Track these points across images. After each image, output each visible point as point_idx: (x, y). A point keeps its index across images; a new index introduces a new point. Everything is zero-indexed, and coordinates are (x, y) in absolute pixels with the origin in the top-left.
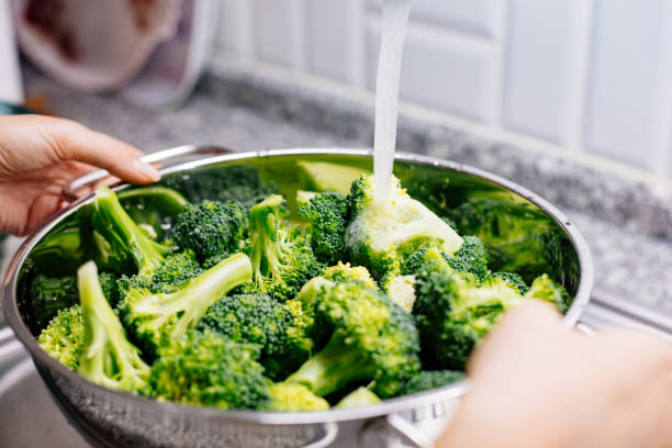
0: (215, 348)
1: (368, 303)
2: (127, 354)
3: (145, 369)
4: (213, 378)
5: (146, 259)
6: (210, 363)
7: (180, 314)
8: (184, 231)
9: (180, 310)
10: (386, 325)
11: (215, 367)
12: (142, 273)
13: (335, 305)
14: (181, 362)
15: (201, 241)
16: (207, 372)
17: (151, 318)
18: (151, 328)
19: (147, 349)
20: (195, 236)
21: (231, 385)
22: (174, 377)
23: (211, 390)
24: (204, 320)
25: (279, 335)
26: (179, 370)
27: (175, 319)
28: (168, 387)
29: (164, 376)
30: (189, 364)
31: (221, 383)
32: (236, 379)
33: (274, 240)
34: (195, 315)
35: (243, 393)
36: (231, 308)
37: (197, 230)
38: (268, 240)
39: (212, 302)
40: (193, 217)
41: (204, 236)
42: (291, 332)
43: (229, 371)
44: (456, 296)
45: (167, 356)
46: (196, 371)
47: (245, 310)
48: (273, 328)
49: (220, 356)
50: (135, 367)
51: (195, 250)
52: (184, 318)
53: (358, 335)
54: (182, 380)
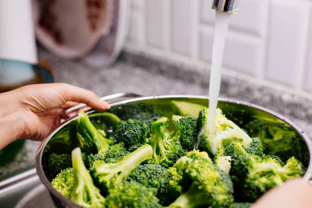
0: (136, 190)
1: (209, 169)
2: (94, 192)
3: (103, 199)
4: (135, 204)
5: (102, 146)
6: (134, 197)
7: (119, 173)
8: (120, 134)
9: (119, 171)
10: (218, 180)
11: (136, 199)
12: (100, 153)
13: (194, 170)
14: (120, 196)
15: (127, 138)
16: (132, 201)
17: (105, 175)
18: (106, 179)
19: (104, 190)
20: (125, 136)
21: (144, 207)
22: (116, 203)
24: (130, 176)
25: (166, 184)
26: (119, 200)
27: (117, 176)
28: (114, 207)
29: (112, 203)
30: (124, 197)
31: (139, 207)
32: (146, 205)
33: (163, 138)
34: (126, 173)
36: (143, 170)
37: (126, 133)
38: (160, 138)
39: (134, 168)
40: (124, 127)
41: (129, 136)
42: (171, 182)
43: (143, 201)
44: (251, 167)
45: (113, 193)
46: (127, 201)
47: (150, 172)
48: (163, 180)
49: (139, 193)
50: (98, 198)
51: (124, 142)
52: (121, 174)
53: (205, 185)
54: (120, 205)
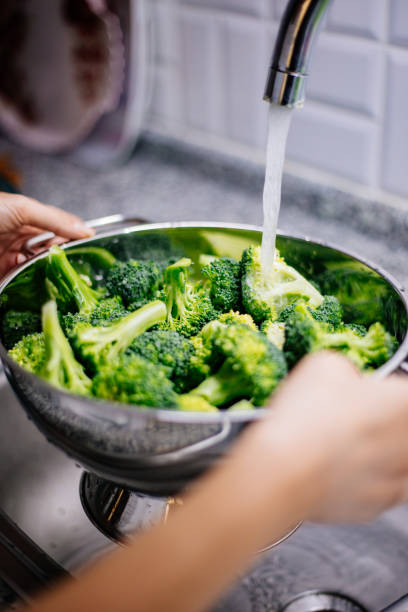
0: (139, 368)
1: (251, 341)
2: (75, 369)
3: (88, 381)
4: (138, 389)
6: (136, 377)
7: (114, 343)
8: (115, 284)
9: (113, 339)
10: (264, 357)
11: (139, 381)
12: (82, 312)
13: (227, 341)
14: (115, 377)
15: (127, 290)
16: (133, 383)
17: (92, 344)
18: (93, 351)
19: (89, 367)
20: (123, 286)
21: (150, 395)
22: (109, 386)
24: (131, 348)
25: (185, 362)
26: (113, 382)
27: (110, 346)
28: (105, 393)
29: (102, 386)
30: (121, 378)
31: (144, 392)
32: (154, 391)
33: (182, 291)
34: (124, 344)
35: (159, 400)
36: (151, 340)
37: (124, 282)
38: (178, 292)
39: (137, 335)
40: (122, 272)
41: (130, 287)
42: (194, 360)
43: (149, 384)
44: (315, 338)
45: (105, 372)
46: (125, 382)
47: (161, 342)
48: (181, 356)
49: (143, 372)
50: (81, 379)
51: (122, 296)
52: (116, 345)
53: (244, 363)
54: (115, 389)
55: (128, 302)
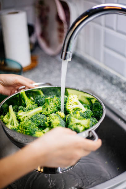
0: (29, 123)
1: (57, 120)
2: (16, 121)
4: (27, 129)
5: (28, 105)
7: (27, 116)
8: (36, 100)
10: (59, 124)
11: (28, 127)
12: (27, 107)
13: (51, 119)
14: (23, 125)
16: (26, 127)
17: (21, 116)
18: (21, 118)
19: (19, 121)
20: (38, 102)
21: (30, 130)
22: (22, 127)
23: (26, 130)
25: (43, 123)
26: (22, 126)
27: (25, 117)
28: (21, 129)
29: (20, 127)
30: (24, 125)
31: (28, 130)
32: (31, 129)
33: (49, 105)
34: (30, 117)
35: (32, 132)
36: (36, 117)
37: (38, 101)
38: (48, 105)
39: (33, 115)
40: (38, 98)
41: (39, 102)
42: (46, 123)
43: (30, 128)
44: (71, 121)
45: (22, 123)
46: (25, 127)
47: (38, 117)
48: (42, 121)
49: (30, 125)
50: (17, 124)
52: (27, 117)
53: (54, 125)
54: (23, 128)
55: (39, 106)
